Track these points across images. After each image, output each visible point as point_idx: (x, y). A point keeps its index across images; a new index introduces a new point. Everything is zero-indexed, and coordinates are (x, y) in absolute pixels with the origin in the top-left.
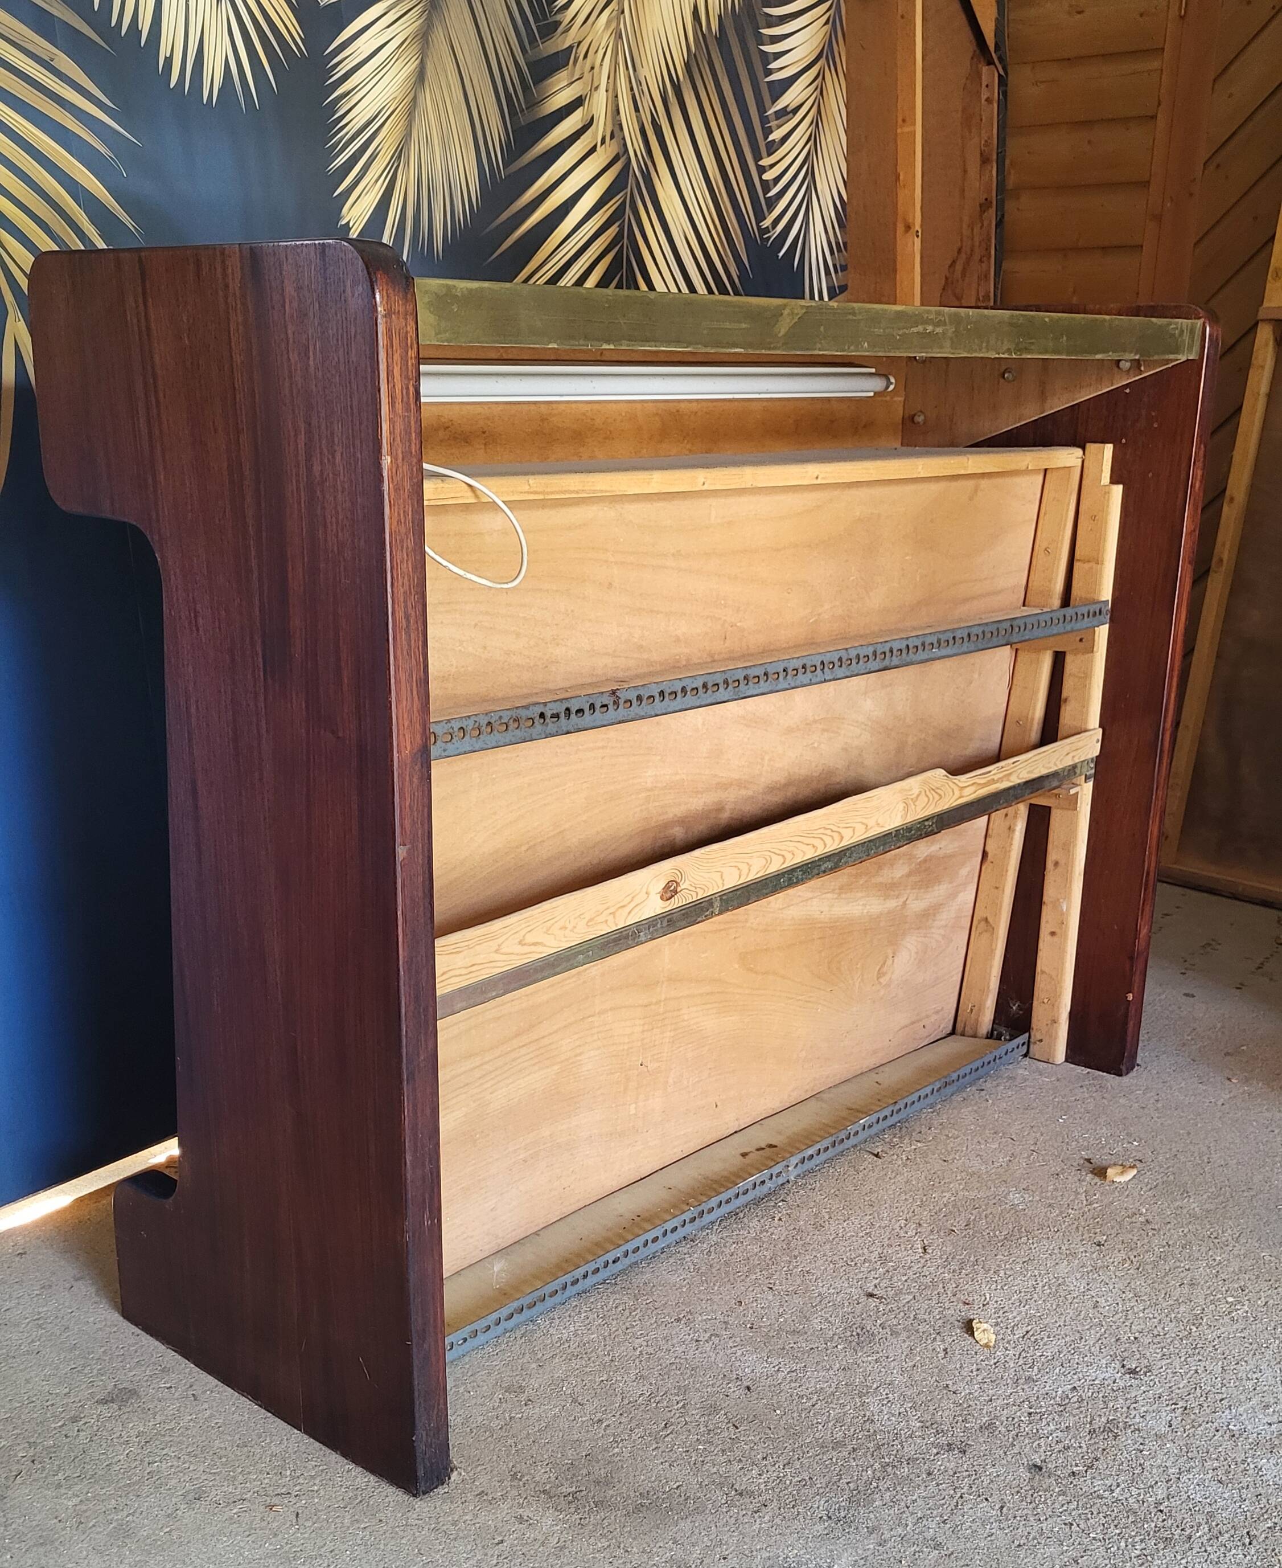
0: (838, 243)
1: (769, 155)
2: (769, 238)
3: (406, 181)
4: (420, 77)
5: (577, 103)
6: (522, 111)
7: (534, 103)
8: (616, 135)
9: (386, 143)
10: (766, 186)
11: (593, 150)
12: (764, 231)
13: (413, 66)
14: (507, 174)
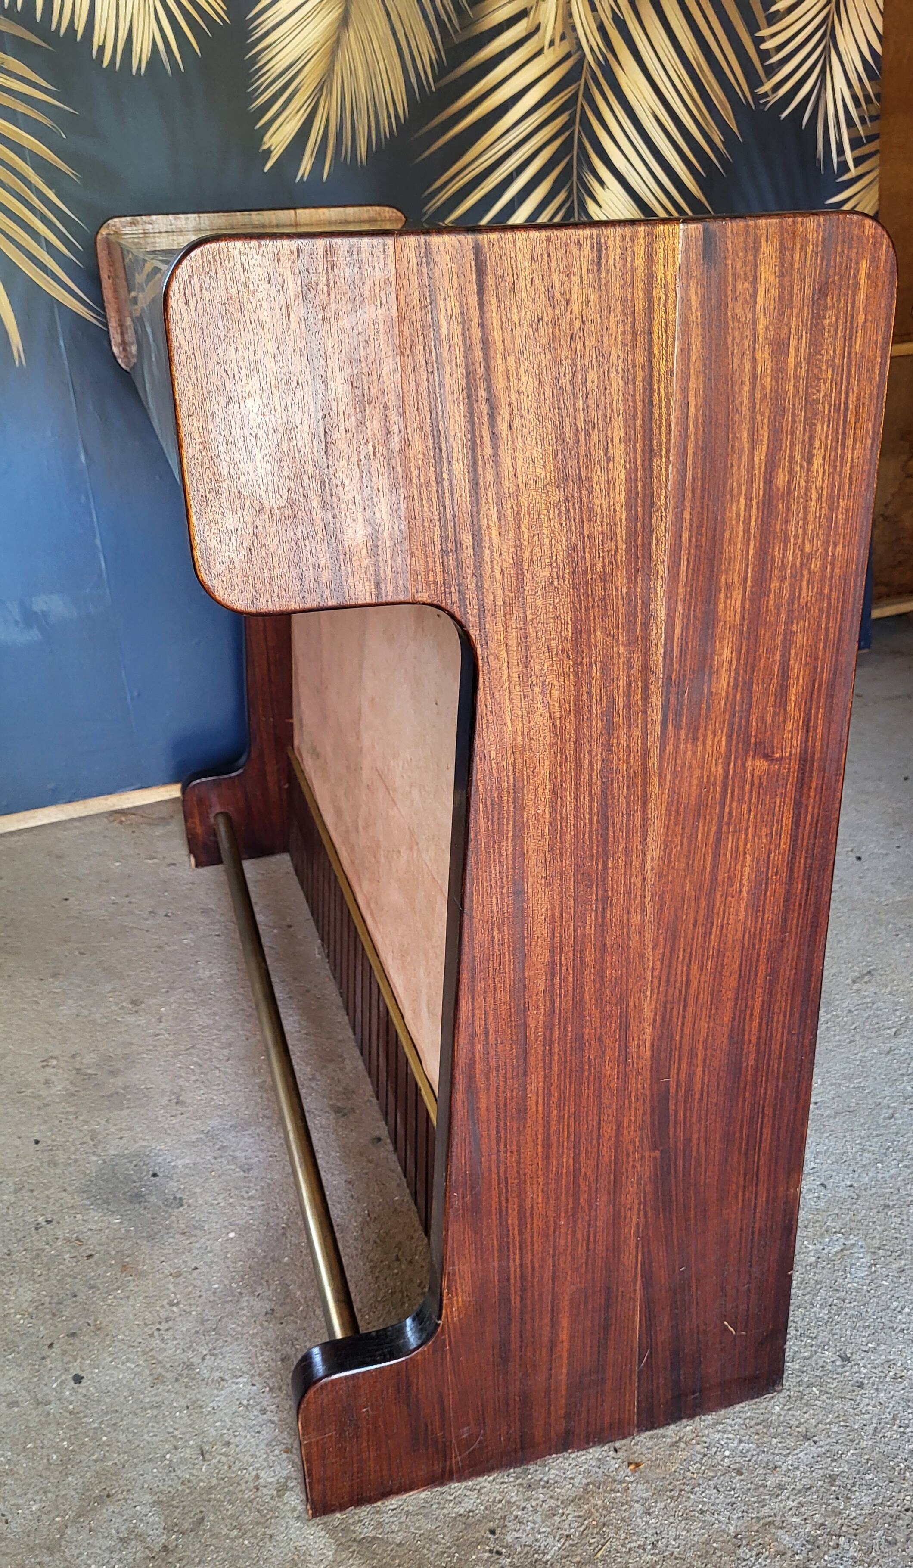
0: (867, 97)
1: (770, 24)
2: (768, 102)
3: (330, 107)
4: (344, 21)
5: (523, 14)
6: (456, 31)
7: (466, 22)
8: (567, 35)
9: (308, 80)
10: (764, 55)
11: (540, 52)
12: (756, 98)
13: (337, 13)
14: (438, 85)
